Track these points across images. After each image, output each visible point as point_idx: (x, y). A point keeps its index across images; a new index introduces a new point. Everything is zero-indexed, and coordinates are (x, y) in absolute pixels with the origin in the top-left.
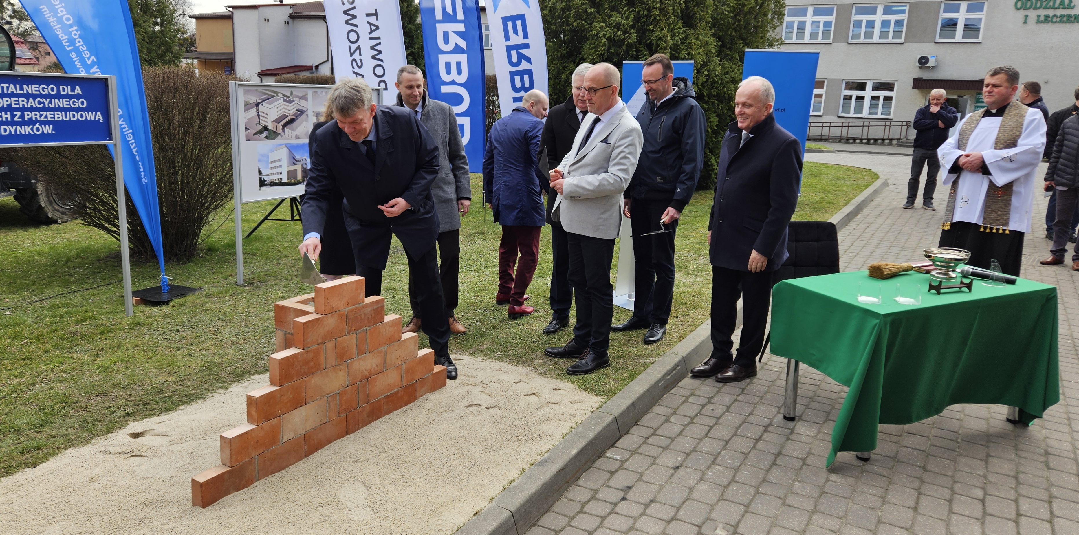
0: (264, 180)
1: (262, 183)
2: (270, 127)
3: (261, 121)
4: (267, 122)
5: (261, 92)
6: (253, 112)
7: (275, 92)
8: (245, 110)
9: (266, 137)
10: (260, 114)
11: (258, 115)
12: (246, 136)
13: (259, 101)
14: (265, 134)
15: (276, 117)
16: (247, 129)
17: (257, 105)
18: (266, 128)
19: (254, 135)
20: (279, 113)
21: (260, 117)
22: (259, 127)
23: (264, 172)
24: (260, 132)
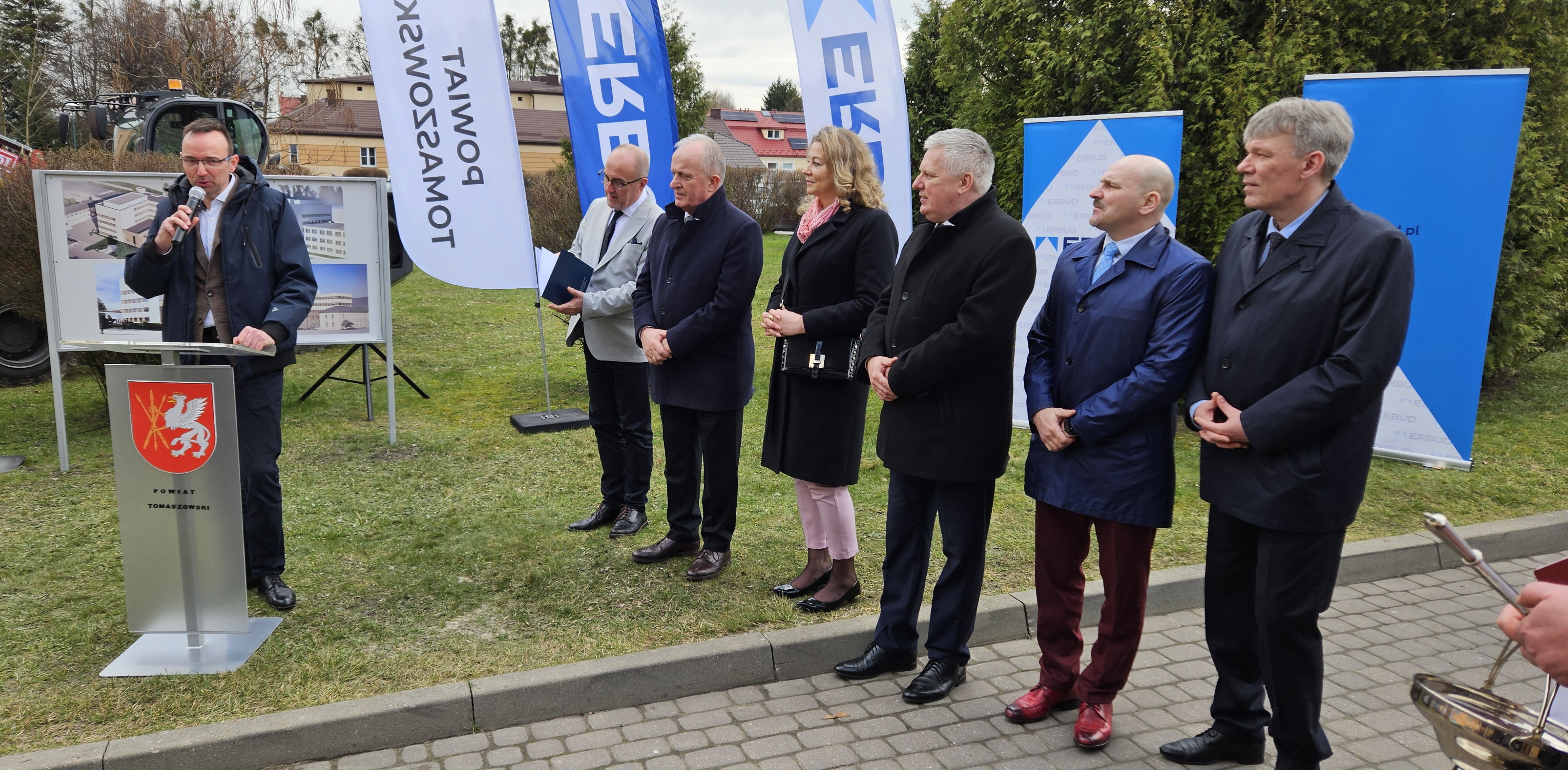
0: (110, 319)
1: (106, 323)
2: (121, 238)
3: (100, 229)
4: (115, 232)
5: (98, 185)
6: (85, 215)
7: (129, 185)
8: (67, 213)
9: (114, 254)
10: (98, 218)
11: (95, 221)
12: (70, 251)
13: (95, 199)
14: (110, 249)
15: (135, 224)
16: (70, 240)
17: (92, 205)
18: (111, 241)
19: (87, 249)
20: (140, 217)
21: (99, 224)
22: (98, 239)
23: (107, 305)
24: (101, 246)
